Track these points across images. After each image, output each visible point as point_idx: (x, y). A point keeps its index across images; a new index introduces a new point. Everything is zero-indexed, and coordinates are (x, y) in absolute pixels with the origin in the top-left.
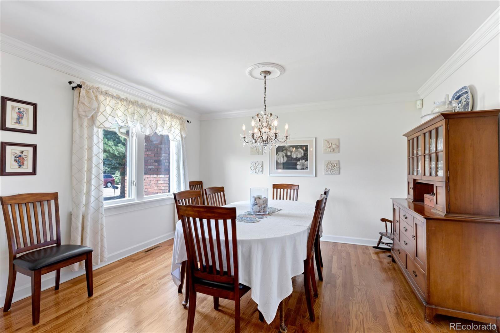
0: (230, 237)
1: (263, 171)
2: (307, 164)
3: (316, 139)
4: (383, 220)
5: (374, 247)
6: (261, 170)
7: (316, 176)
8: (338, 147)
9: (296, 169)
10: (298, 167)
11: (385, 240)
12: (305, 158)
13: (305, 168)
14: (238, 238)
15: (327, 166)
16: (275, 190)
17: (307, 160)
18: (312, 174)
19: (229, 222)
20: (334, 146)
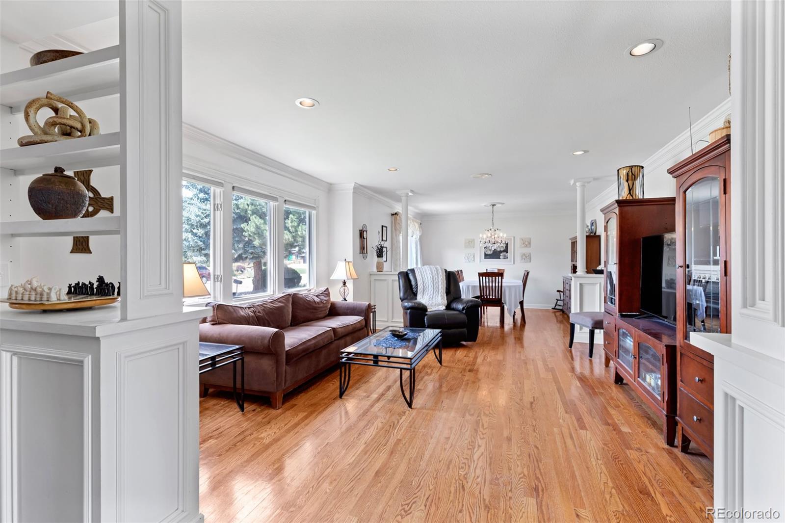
0: (500, 285)
1: (474, 260)
2: (508, 255)
3: (514, 238)
4: (558, 291)
5: (553, 308)
6: (473, 259)
7: (514, 263)
8: (530, 243)
9: (500, 258)
10: (501, 257)
11: (560, 303)
12: (506, 251)
13: (506, 258)
14: (503, 285)
15: (522, 257)
16: (481, 277)
17: (507, 252)
18: (511, 261)
19: (500, 277)
20: (527, 243)
